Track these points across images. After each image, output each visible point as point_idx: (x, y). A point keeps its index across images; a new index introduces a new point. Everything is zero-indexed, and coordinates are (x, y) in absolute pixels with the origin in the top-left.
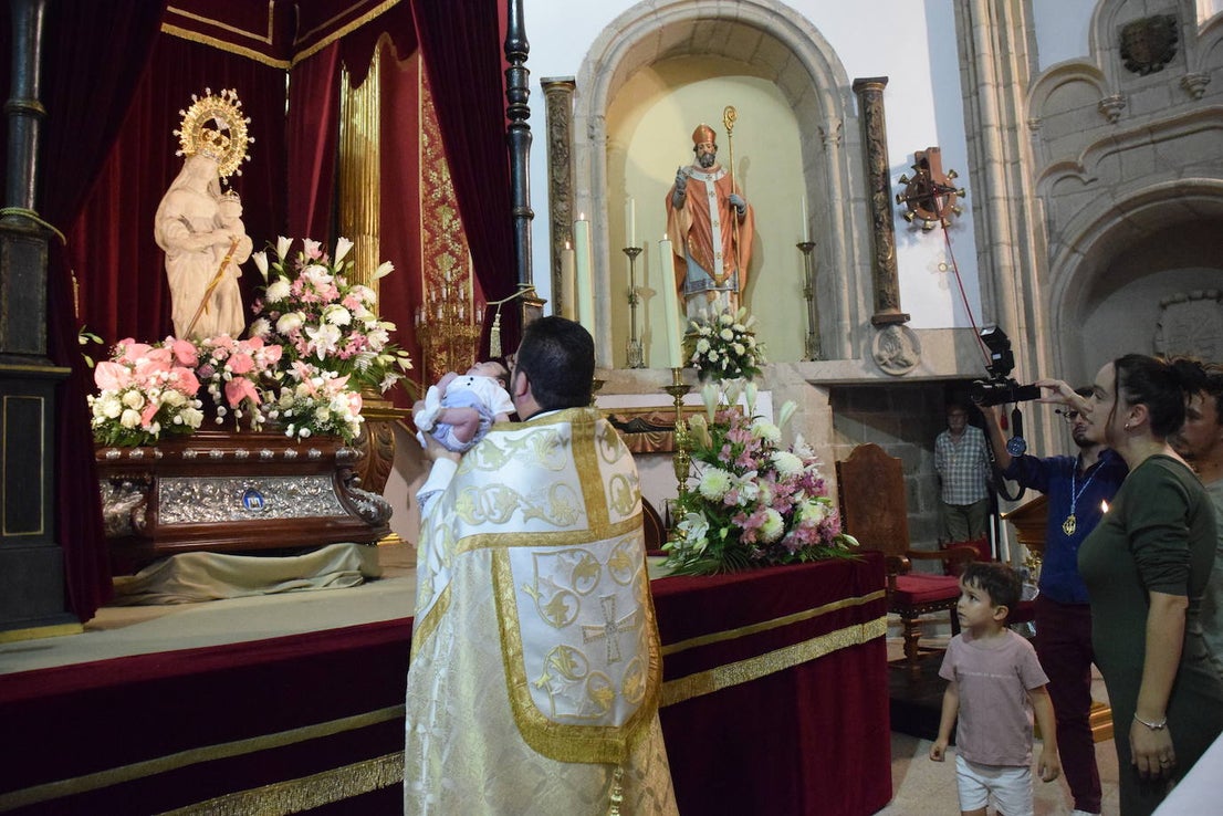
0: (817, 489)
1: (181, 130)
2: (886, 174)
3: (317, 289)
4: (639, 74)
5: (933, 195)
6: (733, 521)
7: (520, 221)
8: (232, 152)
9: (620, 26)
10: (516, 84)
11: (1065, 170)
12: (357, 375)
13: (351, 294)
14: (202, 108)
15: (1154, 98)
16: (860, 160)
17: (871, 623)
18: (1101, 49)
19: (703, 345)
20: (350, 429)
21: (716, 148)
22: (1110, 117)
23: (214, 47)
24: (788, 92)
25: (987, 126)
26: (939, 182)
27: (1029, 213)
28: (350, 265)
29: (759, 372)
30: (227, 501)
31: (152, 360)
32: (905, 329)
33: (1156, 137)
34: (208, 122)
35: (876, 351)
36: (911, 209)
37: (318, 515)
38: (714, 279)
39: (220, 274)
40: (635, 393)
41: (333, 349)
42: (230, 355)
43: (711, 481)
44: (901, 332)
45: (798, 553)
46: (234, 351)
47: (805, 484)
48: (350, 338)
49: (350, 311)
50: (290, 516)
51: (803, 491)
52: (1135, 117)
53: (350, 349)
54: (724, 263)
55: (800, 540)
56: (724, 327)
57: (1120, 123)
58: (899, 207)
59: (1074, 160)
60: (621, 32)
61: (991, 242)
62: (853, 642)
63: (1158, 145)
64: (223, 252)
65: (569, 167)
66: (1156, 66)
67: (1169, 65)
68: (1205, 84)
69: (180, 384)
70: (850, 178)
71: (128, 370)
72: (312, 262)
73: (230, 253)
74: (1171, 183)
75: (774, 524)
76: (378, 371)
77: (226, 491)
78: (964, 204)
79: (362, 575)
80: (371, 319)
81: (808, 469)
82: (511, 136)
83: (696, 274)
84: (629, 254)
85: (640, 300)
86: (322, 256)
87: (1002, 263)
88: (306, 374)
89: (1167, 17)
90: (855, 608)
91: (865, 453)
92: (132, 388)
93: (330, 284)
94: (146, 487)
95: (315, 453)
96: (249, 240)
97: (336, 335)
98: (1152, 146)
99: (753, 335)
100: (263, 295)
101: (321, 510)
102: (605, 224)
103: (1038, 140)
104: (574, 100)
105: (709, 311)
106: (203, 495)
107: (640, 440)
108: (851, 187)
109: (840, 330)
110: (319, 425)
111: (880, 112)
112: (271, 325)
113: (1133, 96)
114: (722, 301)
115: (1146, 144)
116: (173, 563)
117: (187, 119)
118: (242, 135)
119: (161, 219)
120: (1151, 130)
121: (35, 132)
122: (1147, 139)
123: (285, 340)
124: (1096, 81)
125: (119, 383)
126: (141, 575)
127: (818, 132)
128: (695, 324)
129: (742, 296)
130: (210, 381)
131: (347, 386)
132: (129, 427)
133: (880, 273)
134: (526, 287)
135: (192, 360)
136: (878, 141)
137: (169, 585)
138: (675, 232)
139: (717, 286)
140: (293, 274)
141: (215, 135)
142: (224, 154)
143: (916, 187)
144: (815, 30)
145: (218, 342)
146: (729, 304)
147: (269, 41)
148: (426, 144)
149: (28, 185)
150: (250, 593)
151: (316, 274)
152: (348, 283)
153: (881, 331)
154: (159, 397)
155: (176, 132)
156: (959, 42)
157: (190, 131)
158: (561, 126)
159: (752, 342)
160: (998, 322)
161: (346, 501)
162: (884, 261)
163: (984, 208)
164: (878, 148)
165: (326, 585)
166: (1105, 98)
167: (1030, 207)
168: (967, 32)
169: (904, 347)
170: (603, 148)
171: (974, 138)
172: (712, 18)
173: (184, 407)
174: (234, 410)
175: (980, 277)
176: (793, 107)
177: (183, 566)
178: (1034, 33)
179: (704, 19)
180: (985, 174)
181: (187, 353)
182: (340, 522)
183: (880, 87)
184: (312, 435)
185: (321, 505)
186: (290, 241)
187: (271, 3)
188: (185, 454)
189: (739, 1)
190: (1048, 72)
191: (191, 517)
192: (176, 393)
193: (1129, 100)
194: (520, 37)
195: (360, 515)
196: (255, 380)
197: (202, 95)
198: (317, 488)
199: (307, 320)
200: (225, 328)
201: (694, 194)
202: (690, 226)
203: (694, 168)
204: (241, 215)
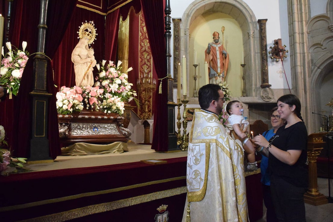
1: (79, 32)
2: (266, 46)
3: (113, 74)
4: (198, 17)
5: (279, 52)
7: (168, 57)
8: (92, 37)
9: (194, 4)
10: (167, 20)
11: (317, 45)
12: (123, 97)
13: (121, 75)
14: (84, 26)
16: (259, 42)
18: (330, 11)
20: (121, 111)
21: (219, 38)
22: (331, 30)
23: (87, 10)
24: (239, 23)
25: (295, 33)
26: (281, 48)
27: (306, 57)
28: (121, 68)
29: (229, 99)
30: (89, 129)
31: (71, 92)
32: (270, 89)
34: (86, 29)
36: (273, 56)
38: (217, 73)
39: (88, 70)
40: (195, 104)
41: (116, 90)
42: (90, 91)
44: (268, 89)
46: (92, 90)
48: (121, 87)
49: (121, 80)
50: (105, 134)
53: (121, 90)
54: (220, 69)
58: (269, 55)
59: (320, 43)
60: (194, 6)
61: (295, 65)
64: (89, 64)
65: (179, 42)
69: (78, 98)
70: (256, 47)
71: (65, 94)
72: (111, 67)
73: (91, 64)
76: (128, 96)
77: (89, 127)
78: (288, 55)
79: (123, 150)
80: (126, 82)
82: (166, 35)
83: (212, 72)
84: (195, 66)
85: (197, 79)
86: (114, 65)
87: (298, 71)
88: (110, 97)
91: (258, 123)
92: (66, 99)
93: (116, 73)
94: (69, 125)
95: (112, 117)
96: (96, 61)
97: (117, 86)
99: (228, 89)
100: (98, 75)
101: (113, 133)
103: (310, 37)
104: (181, 24)
105: (216, 82)
106: (83, 128)
108: (256, 50)
109: (252, 88)
110: (113, 110)
111: (265, 28)
112: (100, 83)
114: (219, 79)
116: (75, 145)
117: (81, 29)
118: (95, 34)
119: (73, 55)
121: (45, 33)
123: (104, 87)
124: (328, 20)
125: (62, 98)
126: (67, 148)
127: (247, 34)
130: (85, 98)
131: (120, 100)
132: (65, 109)
133: (263, 73)
134: (169, 75)
135: (81, 92)
136: (264, 37)
137: (74, 151)
138: (207, 61)
139: (218, 75)
140: (106, 70)
141: (88, 33)
142: (90, 38)
143: (274, 50)
144: (247, 6)
145: (87, 88)
146: (221, 80)
147: (101, 8)
148: (141, 35)
149: (43, 46)
150: (95, 154)
151: (112, 70)
152: (121, 72)
153: (263, 89)
154: (72, 102)
155: (78, 32)
156: (288, 9)
157: (81, 32)
158: (177, 31)
159: (227, 91)
160: (296, 88)
161: (120, 131)
162: (265, 70)
163: (293, 56)
164: (264, 39)
165: (114, 153)
166: (330, 25)
167: (306, 56)
168: (291, 6)
169: (269, 94)
170: (188, 37)
171: (291, 36)
172: (219, 2)
173: (79, 105)
174: (91, 106)
175: (291, 75)
176: (241, 27)
177: (78, 146)
178: (310, 7)
179: (217, 2)
180: (294, 48)
181: (79, 90)
182: (118, 136)
183: (265, 21)
184: (111, 113)
185: (113, 131)
186: (105, 61)
188: (79, 117)
190: (313, 18)
191: (80, 133)
192: (77, 101)
194: (169, 8)
195: (123, 134)
196: (97, 98)
197: (84, 22)
198: (112, 127)
199: (110, 82)
200: (89, 84)
201: (213, 50)
202: (211, 59)
203: (213, 43)
204: (94, 54)
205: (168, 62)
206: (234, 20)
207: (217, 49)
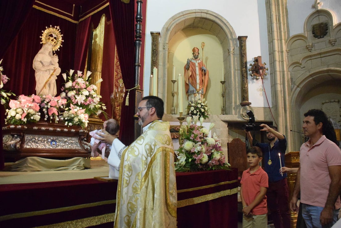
1: (42, 36)
2: (246, 63)
3: (80, 85)
4: (179, 32)
5: (259, 69)
6: (193, 157)
7: (137, 67)
8: (57, 44)
9: (174, 18)
10: (138, 28)
11: (296, 64)
12: (90, 110)
13: (90, 87)
14: (49, 31)
15: (322, 45)
16: (239, 59)
17: (233, 189)
18: (307, 31)
19: (192, 109)
20: (84, 124)
21: (199, 54)
22: (309, 50)
24: (220, 39)
25: (275, 51)
26: (261, 66)
27: (286, 76)
28: (90, 79)
29: (208, 117)
30: (45, 142)
31: (27, 100)
32: (250, 106)
33: (322, 56)
34: (50, 35)
35: (241, 113)
36: (253, 73)
37: (73, 149)
38: (196, 90)
39: (50, 78)
41: (83, 102)
42: (50, 101)
43: (188, 145)
44: (248, 108)
45: (212, 167)
46: (52, 100)
47: (216, 148)
48: (88, 99)
49: (89, 92)
50: (64, 148)
51: (214, 149)
52: (316, 50)
53: (88, 102)
54: (200, 86)
55: (213, 163)
56: (198, 104)
57: (312, 52)
58: (249, 72)
59: (299, 61)
60: (174, 20)
61: (275, 84)
62: (227, 195)
63: (323, 59)
64: (52, 72)
65: (157, 57)
66: (322, 36)
67: (326, 36)
68: (335, 42)
69: (34, 108)
70: (236, 64)
71: (20, 103)
72: (79, 77)
73: (54, 72)
74: (325, 69)
75: (205, 159)
76: (95, 109)
77: (46, 140)
78: (268, 72)
79: (84, 167)
80: (95, 94)
81: (216, 143)
82: (136, 43)
83: (191, 88)
84: (173, 82)
85: (176, 95)
86: (82, 76)
87: (278, 90)
88: (73, 108)
89: (326, 23)
90: (229, 184)
91: (235, 140)
92: (20, 108)
93: (84, 83)
94: (21, 137)
95: (73, 130)
96: (60, 69)
97: (84, 98)
98: (320, 58)
99: (207, 106)
100: (64, 85)
101: (74, 147)
102: (166, 73)
103: (289, 56)
104: (159, 38)
105: (195, 99)
106: (38, 141)
107: (173, 135)
108: (236, 66)
109: (231, 106)
110: (75, 122)
111: (245, 46)
112: (66, 94)
113: (316, 45)
114: (198, 96)
116: (27, 159)
117: (44, 33)
118: (60, 39)
119: (35, 61)
120: (320, 54)
122: (319, 56)
123: (68, 99)
124: (305, 40)
125: (16, 106)
126: (17, 162)
127: (227, 50)
128: (190, 103)
129: (205, 96)
130: (44, 108)
131: (84, 112)
132: (18, 119)
133: (243, 90)
134: (137, 86)
135: (39, 101)
136: (244, 54)
137: (25, 166)
139: (197, 92)
140: (73, 80)
141: (51, 38)
143: (254, 67)
144: (228, 22)
146: (200, 97)
147: (72, 15)
150: (50, 170)
151: (80, 80)
152: (89, 83)
153: (243, 107)
154: (27, 111)
155: (41, 37)
156: (268, 28)
157: (45, 37)
158: (155, 45)
159: (206, 108)
160: (276, 106)
161: (81, 145)
162: (244, 87)
163: (273, 74)
164: (244, 56)
165: (73, 169)
166: (308, 45)
167: (286, 74)
168: (270, 25)
170: (167, 52)
171: (271, 54)
172: (199, 18)
173: (35, 114)
174: (50, 117)
175: (271, 93)
176: (221, 44)
177: (30, 161)
178: (289, 26)
179: (197, 18)
180: (274, 64)
181: (38, 99)
182: (79, 151)
183: (245, 39)
184: (73, 125)
185: (74, 146)
186: (73, 71)
187: (74, 5)
188: (34, 128)
189: (207, 13)
190: (292, 37)
191: (34, 146)
192: (33, 110)
193: (314, 45)
194: (140, 15)
195: (85, 149)
196: (57, 108)
197: (49, 27)
198: (73, 141)
199: (76, 93)
200: (51, 93)
201: (192, 66)
202: (190, 75)
203: (192, 59)
204: (58, 61)
205: (136, 72)
206: (215, 37)
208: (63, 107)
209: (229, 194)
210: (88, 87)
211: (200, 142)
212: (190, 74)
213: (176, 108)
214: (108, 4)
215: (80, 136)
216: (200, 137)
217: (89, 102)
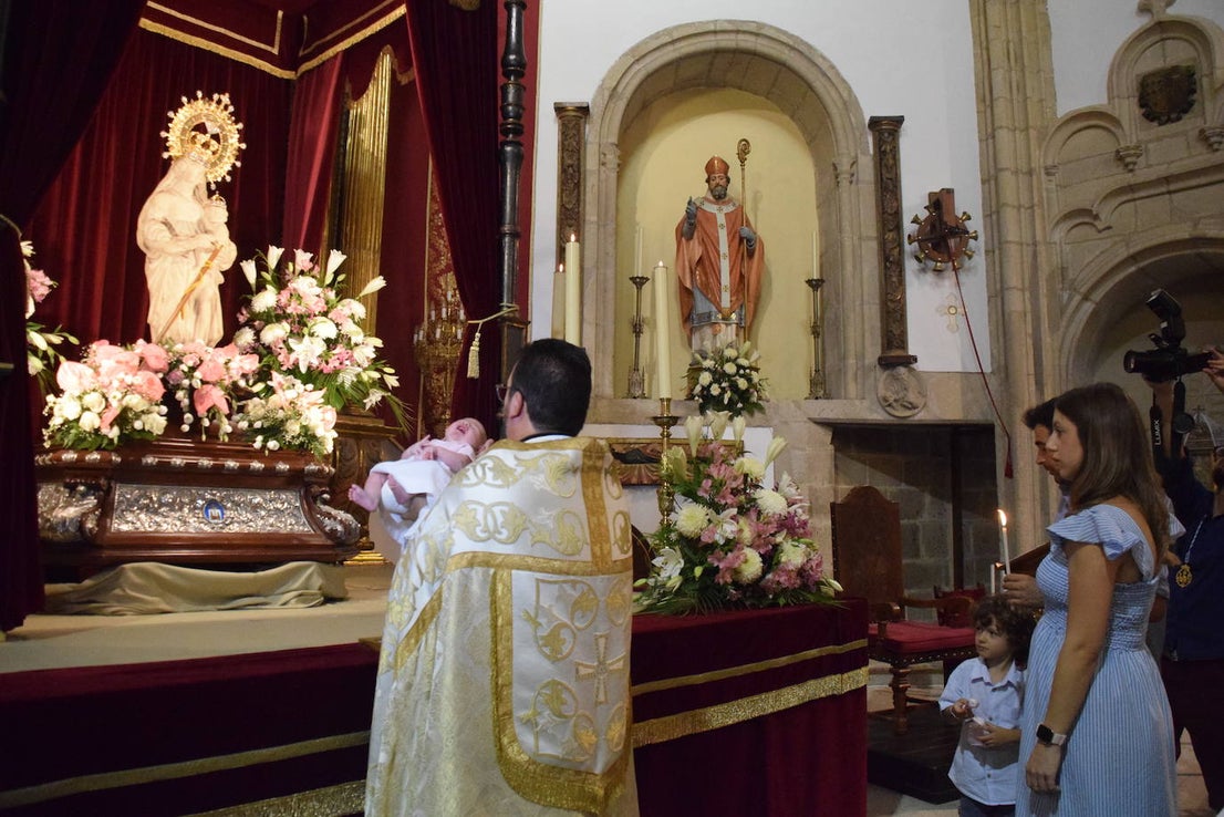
0: (802, 531)
1: (168, 132)
2: (898, 214)
3: (304, 300)
4: (655, 103)
5: (945, 237)
6: (709, 560)
7: (507, 239)
8: (221, 158)
9: (637, 55)
10: (511, 98)
11: (1082, 216)
12: (340, 390)
13: (339, 307)
14: (192, 111)
15: (1171, 148)
16: (874, 198)
17: (851, 674)
18: (1119, 97)
19: (705, 378)
20: (321, 443)
21: (728, 180)
22: (1127, 165)
24: (804, 129)
25: (1002, 170)
26: (952, 224)
27: (1042, 258)
28: (341, 278)
29: (761, 409)
30: (186, 510)
31: (119, 362)
32: (912, 370)
33: (1173, 187)
34: (197, 125)
36: (922, 250)
37: (281, 531)
38: (719, 310)
39: (198, 279)
41: (315, 363)
42: (201, 361)
43: (690, 517)
44: (907, 374)
45: (776, 596)
46: (207, 358)
47: (788, 525)
48: (334, 352)
49: (337, 325)
50: (252, 530)
51: (785, 532)
52: (1151, 166)
53: (334, 363)
54: (731, 296)
55: (779, 583)
56: (728, 360)
57: (1137, 172)
58: (910, 247)
59: (1089, 207)
60: (638, 61)
61: (1002, 287)
62: (830, 693)
63: (1175, 197)
64: (205, 257)
65: (579, 193)
66: (1173, 116)
67: (1187, 116)
69: (145, 388)
70: (862, 217)
71: (92, 372)
72: (302, 273)
73: (212, 259)
74: (1184, 232)
75: (752, 565)
76: (361, 388)
77: (187, 500)
78: (977, 247)
79: (323, 595)
80: (358, 333)
81: (792, 510)
82: (503, 152)
83: (702, 306)
84: (635, 283)
85: (646, 329)
86: (313, 268)
87: (1013, 308)
88: (281, 385)
89: (1188, 68)
90: (832, 656)
91: (863, 496)
92: (94, 390)
93: (318, 296)
94: (102, 493)
95: (283, 466)
96: (233, 247)
97: (321, 347)
98: (1167, 196)
99: (757, 370)
100: (248, 303)
101: (286, 526)
102: (612, 252)
103: (1054, 186)
104: (587, 126)
105: (714, 343)
106: (162, 504)
107: (636, 473)
108: (862, 227)
109: (845, 368)
110: (288, 438)
111: (895, 150)
112: (255, 334)
113: (1151, 146)
114: (728, 333)
115: (1163, 194)
116: (122, 572)
117: (175, 121)
118: (234, 141)
119: (143, 222)
120: (1167, 180)
122: (1164, 189)
123: (268, 348)
124: (1113, 129)
125: (81, 384)
126: (87, 582)
127: (832, 169)
130: (178, 387)
131: (322, 400)
132: (88, 430)
133: (888, 311)
134: (509, 307)
135: (162, 364)
136: (893, 180)
137: (118, 596)
138: (684, 265)
139: (723, 319)
140: (281, 283)
142: (213, 159)
143: (929, 228)
144: (833, 67)
146: (734, 337)
147: (275, 51)
150: (201, 608)
151: (306, 286)
152: (337, 295)
153: (888, 372)
154: (120, 400)
155: (163, 134)
156: (977, 85)
157: (178, 133)
158: (573, 151)
159: (755, 377)
160: (1006, 367)
161: (313, 518)
162: (893, 301)
163: (997, 252)
164: (893, 188)
165: (284, 604)
166: (1122, 146)
167: (1043, 254)
168: (986, 74)
169: (910, 390)
170: (614, 175)
171: (989, 181)
172: (730, 51)
173: (148, 412)
174: (201, 419)
175: (989, 322)
176: (809, 144)
177: (133, 576)
178: (1052, 78)
179: (723, 51)
180: (998, 219)
181: (157, 358)
182: (305, 538)
183: (895, 125)
184: (280, 448)
185: (286, 520)
186: (280, 251)
187: (280, 14)
188: (144, 461)
189: (757, 35)
190: (1066, 118)
191: (147, 525)
192: (140, 397)
193: (1147, 150)
194: (518, 52)
195: (326, 533)
196: (226, 389)
197: (192, 98)
198: (283, 503)
199: (291, 331)
200: (202, 334)
201: (705, 225)
202: (697, 258)
203: (705, 199)
204: (226, 220)
205: (506, 257)
206: (786, 118)
207: (721, 219)
208: (247, 381)
209: (835, 692)
210: (332, 307)
211: (732, 506)
212: (697, 252)
213: (646, 375)
214: (402, 10)
215: (308, 486)
216: (732, 489)
217: (338, 362)
